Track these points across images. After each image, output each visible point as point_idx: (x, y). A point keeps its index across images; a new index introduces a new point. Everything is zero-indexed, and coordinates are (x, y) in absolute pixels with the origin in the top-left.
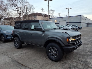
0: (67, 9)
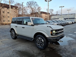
0: (60, 7)
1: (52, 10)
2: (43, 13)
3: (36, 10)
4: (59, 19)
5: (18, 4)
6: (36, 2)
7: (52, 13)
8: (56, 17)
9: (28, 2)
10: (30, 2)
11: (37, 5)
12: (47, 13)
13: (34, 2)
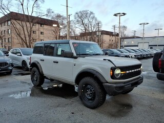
1: (125, 27)
2: (105, 33)
3: (92, 28)
4: (137, 46)
5: (59, 16)
6: (92, 13)
7: (123, 33)
8: (133, 42)
9: (77, 13)
10: (80, 12)
11: (93, 18)
12: (114, 34)
13: (89, 12)
